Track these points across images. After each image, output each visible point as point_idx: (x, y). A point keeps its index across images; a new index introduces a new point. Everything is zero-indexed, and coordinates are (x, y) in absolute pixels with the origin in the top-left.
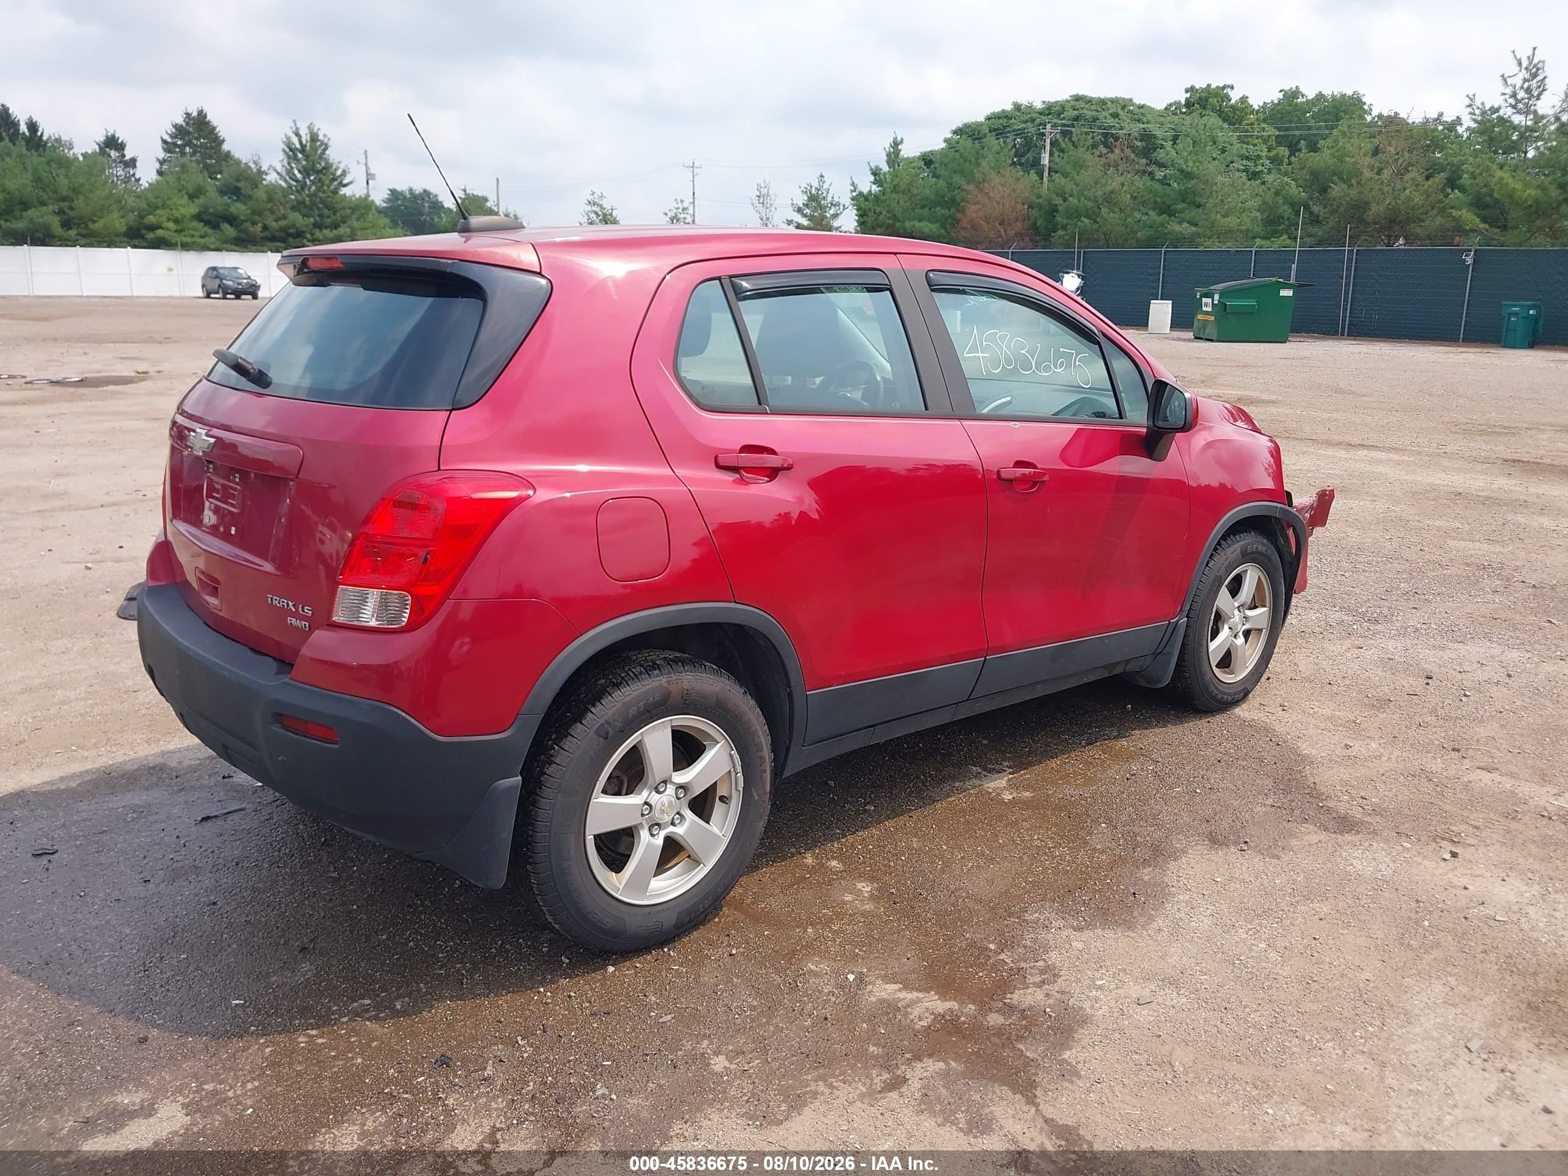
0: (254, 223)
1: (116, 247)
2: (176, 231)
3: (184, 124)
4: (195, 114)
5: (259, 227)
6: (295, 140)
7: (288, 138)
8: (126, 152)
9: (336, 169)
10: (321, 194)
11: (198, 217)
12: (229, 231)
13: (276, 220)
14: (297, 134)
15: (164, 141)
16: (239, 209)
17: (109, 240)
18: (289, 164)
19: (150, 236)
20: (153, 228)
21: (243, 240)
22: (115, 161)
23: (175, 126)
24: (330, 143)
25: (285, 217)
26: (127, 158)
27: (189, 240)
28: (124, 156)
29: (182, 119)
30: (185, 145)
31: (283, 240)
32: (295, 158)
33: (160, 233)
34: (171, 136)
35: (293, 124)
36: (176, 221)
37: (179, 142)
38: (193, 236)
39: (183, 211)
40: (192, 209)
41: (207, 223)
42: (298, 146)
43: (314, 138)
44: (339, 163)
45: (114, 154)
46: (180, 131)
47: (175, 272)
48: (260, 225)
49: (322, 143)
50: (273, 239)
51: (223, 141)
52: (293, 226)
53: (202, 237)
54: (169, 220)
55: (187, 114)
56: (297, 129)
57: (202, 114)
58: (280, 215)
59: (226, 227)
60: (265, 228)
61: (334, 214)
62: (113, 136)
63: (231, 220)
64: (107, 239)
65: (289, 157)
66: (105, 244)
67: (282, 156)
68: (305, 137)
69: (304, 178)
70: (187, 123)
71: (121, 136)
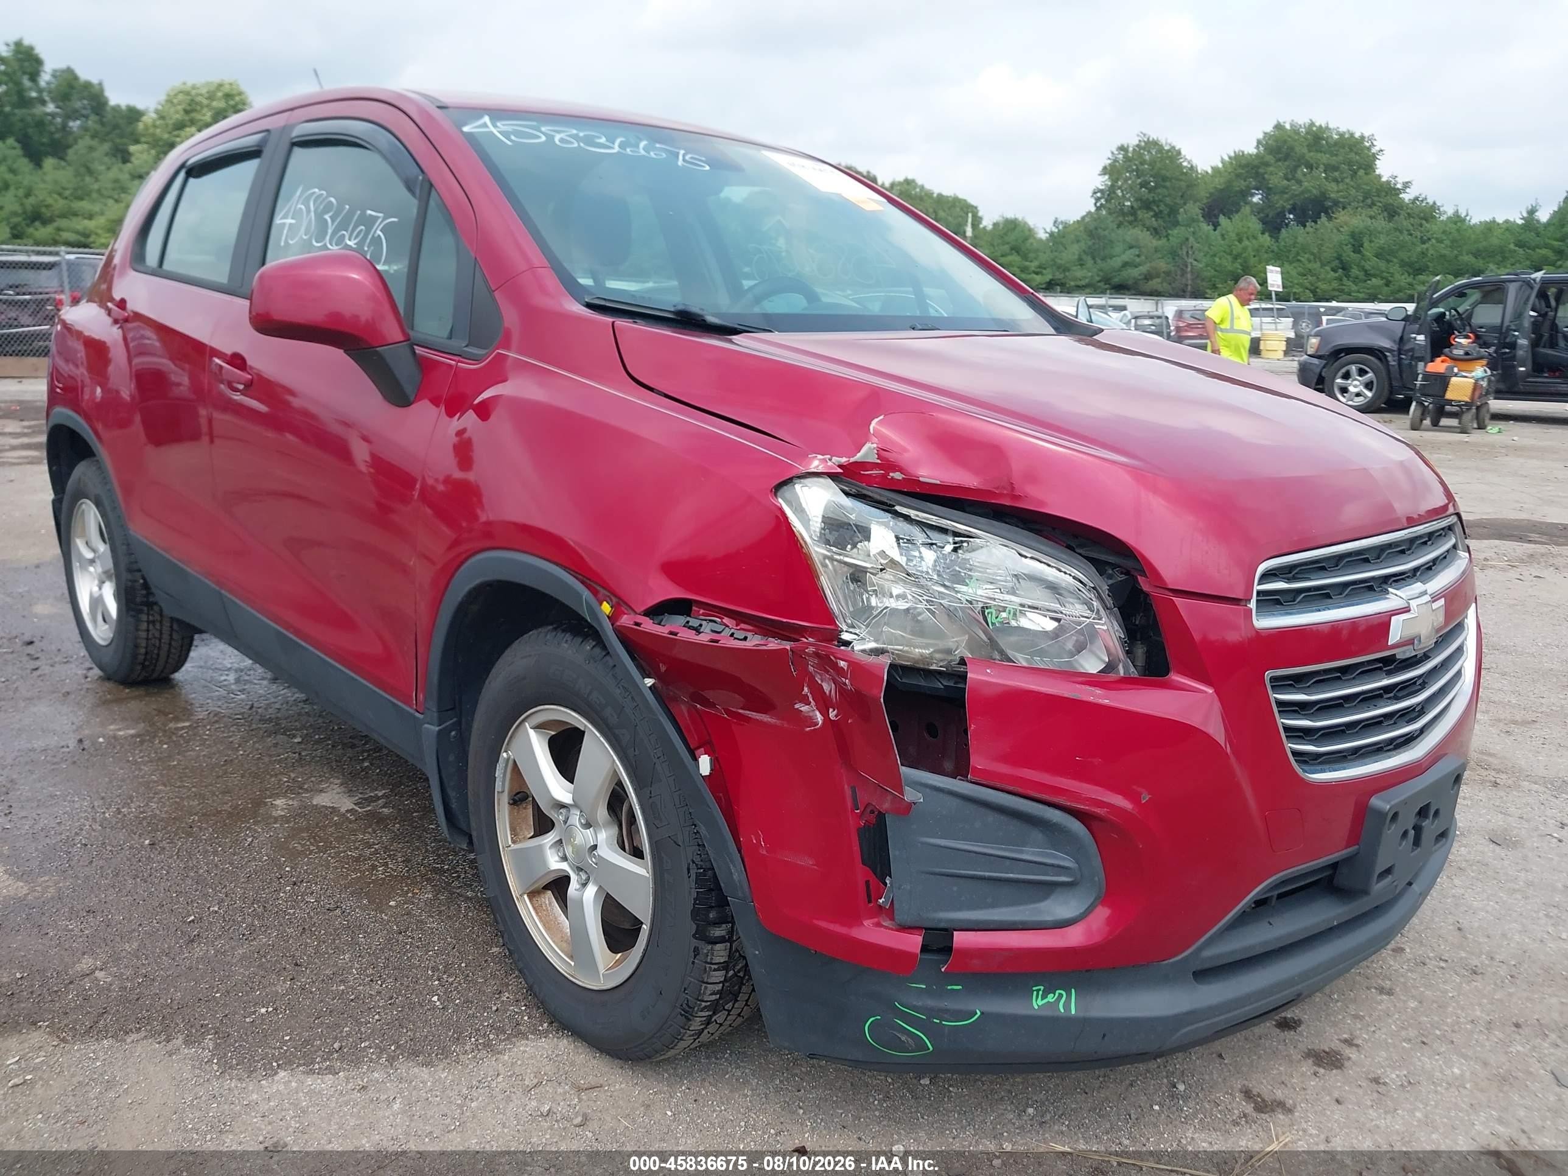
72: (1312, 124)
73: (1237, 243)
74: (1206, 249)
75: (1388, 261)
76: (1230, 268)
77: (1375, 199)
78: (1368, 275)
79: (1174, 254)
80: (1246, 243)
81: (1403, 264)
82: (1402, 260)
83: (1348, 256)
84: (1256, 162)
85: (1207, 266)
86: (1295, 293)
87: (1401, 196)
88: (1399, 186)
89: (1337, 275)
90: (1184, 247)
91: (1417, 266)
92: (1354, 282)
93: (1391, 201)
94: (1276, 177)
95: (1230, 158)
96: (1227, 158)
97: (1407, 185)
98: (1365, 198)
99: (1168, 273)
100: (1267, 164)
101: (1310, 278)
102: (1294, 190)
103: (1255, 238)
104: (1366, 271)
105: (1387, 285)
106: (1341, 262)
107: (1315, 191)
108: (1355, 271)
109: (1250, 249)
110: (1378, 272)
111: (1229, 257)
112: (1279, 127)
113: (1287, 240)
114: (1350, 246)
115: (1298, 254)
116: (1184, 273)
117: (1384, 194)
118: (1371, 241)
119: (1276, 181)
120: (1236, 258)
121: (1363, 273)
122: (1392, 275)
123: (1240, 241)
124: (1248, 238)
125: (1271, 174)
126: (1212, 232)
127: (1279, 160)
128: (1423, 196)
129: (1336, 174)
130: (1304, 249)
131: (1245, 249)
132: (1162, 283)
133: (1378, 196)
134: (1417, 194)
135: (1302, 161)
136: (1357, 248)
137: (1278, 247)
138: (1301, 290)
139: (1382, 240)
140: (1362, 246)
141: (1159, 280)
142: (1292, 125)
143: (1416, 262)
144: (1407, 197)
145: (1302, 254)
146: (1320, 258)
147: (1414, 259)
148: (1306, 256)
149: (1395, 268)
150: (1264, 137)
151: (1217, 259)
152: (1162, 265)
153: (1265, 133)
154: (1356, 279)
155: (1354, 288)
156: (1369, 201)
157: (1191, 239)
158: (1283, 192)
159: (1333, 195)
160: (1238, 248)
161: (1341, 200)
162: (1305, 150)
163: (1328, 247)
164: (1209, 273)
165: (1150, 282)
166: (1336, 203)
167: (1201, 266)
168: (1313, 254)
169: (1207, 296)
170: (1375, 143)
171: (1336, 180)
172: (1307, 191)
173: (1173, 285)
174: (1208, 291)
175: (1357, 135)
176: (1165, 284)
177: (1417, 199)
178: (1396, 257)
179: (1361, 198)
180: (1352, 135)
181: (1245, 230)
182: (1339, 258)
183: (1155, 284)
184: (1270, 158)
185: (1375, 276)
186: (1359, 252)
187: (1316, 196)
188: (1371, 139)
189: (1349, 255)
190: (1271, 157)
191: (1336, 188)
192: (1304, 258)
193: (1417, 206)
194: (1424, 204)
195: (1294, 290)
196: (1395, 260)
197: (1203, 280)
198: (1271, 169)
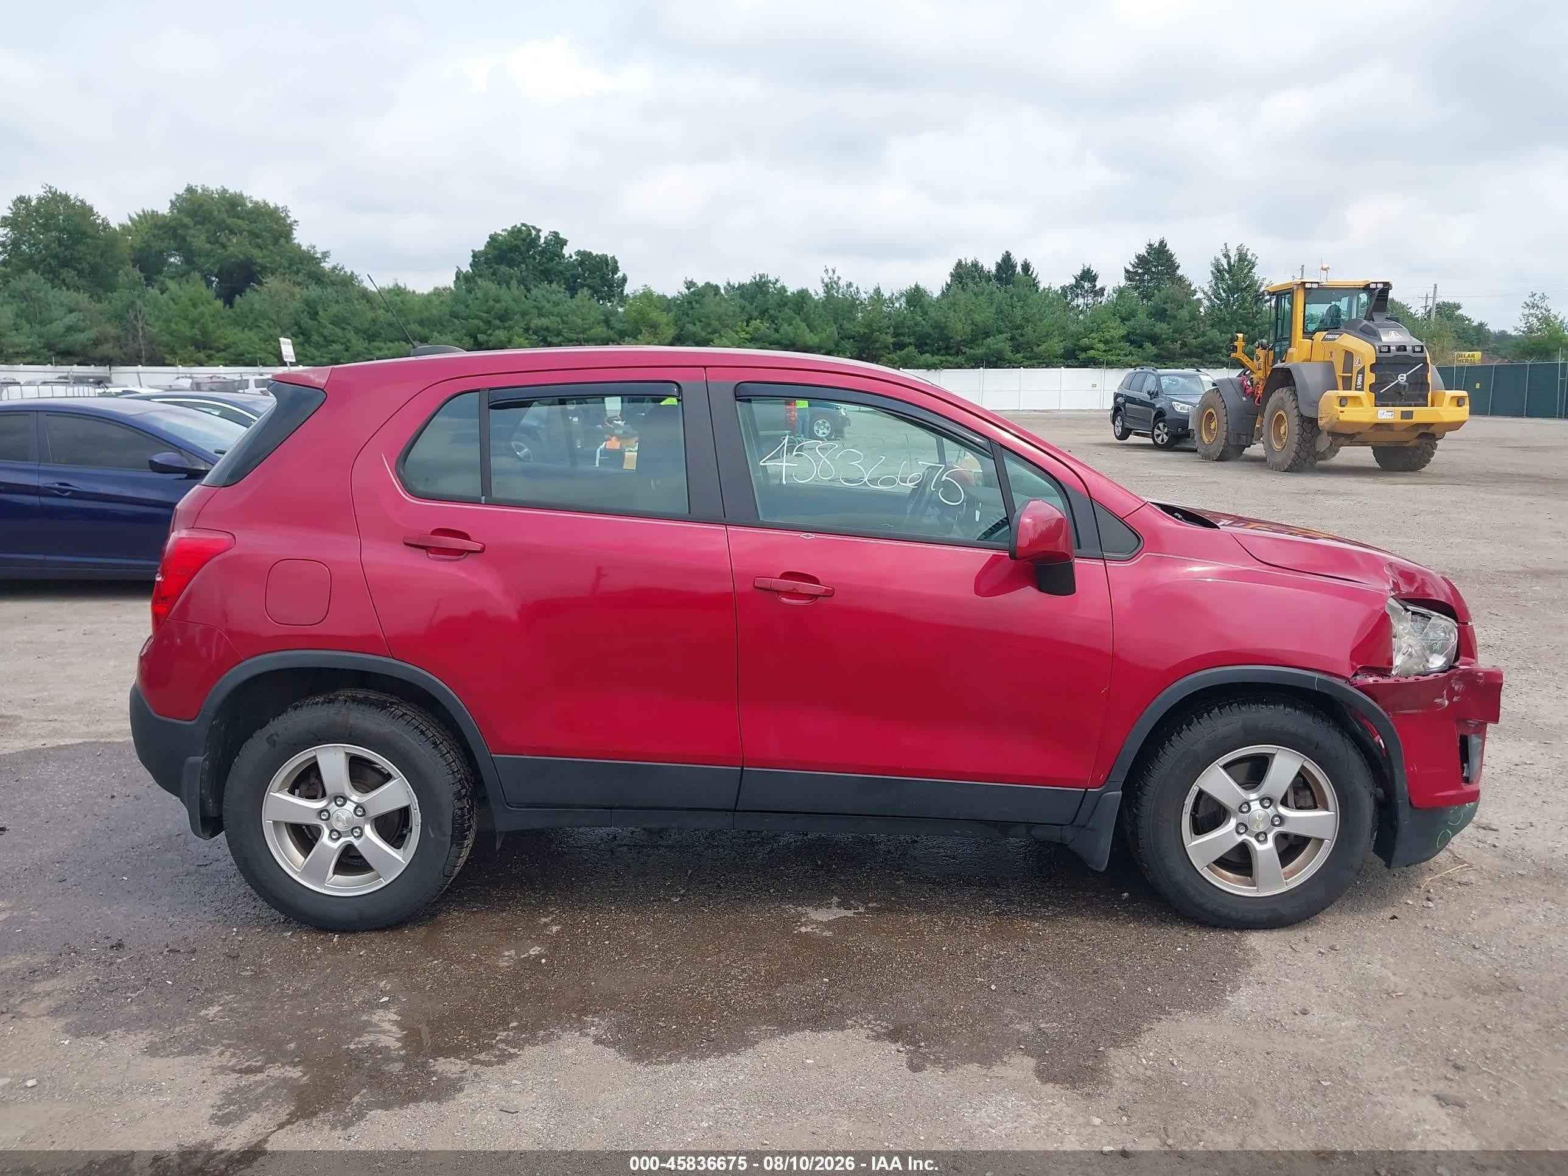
0: (1174, 341)
1: (1053, 367)
2: (1105, 351)
3: (1146, 255)
4: (1157, 245)
5: (1178, 345)
6: (1224, 262)
7: (1217, 260)
8: (1097, 283)
9: (1260, 287)
10: (1241, 311)
11: (1126, 338)
12: (1150, 349)
13: (1195, 338)
14: (1227, 256)
15: (1127, 271)
16: (1162, 328)
17: (1047, 362)
18: (1216, 284)
19: (1082, 356)
20: (1085, 349)
21: (1162, 357)
22: (1087, 291)
23: (1138, 257)
24: (1257, 261)
25: (1204, 334)
26: (1098, 288)
27: (1114, 358)
28: (1095, 286)
29: (1145, 250)
30: (1144, 274)
31: (1200, 356)
32: (1223, 279)
33: (1091, 353)
34: (1133, 266)
35: (1223, 247)
36: (1106, 342)
37: (1140, 271)
38: (1119, 355)
39: (1113, 333)
40: (1123, 331)
41: (1132, 342)
42: (1226, 267)
43: (1242, 257)
44: (1264, 279)
45: (1087, 285)
46: (1142, 261)
47: (1098, 388)
48: (1179, 342)
49: (1250, 262)
50: (1190, 355)
51: (1178, 267)
52: (1211, 342)
53: (1126, 355)
54: (1100, 341)
55: (1150, 245)
56: (1227, 251)
57: (1162, 244)
58: (1200, 332)
59: (1147, 345)
60: (1184, 344)
61: (1253, 330)
62: (1089, 269)
63: (1154, 340)
64: (1047, 361)
65: (1216, 278)
66: (1044, 365)
67: (1210, 277)
68: (1234, 259)
69: (1228, 296)
70: (1149, 253)
71: (1095, 270)
72: (225, 191)
73: (192, 309)
74: (157, 313)
75: (344, 329)
76: (189, 334)
77: (299, 266)
78: (328, 341)
79: (118, 317)
80: (202, 308)
81: (357, 331)
82: (355, 327)
83: (306, 323)
84: (173, 223)
85: (162, 330)
86: (260, 358)
87: (322, 265)
88: (319, 255)
89: (298, 340)
90: (130, 311)
91: (370, 332)
92: (316, 348)
93: (313, 269)
94: (199, 240)
95: (139, 216)
96: (135, 216)
97: (325, 255)
98: (290, 265)
99: (118, 339)
100: (186, 227)
101: (273, 343)
102: (220, 254)
103: (209, 303)
104: (325, 337)
105: (347, 350)
106: (300, 328)
107: (241, 257)
108: (315, 337)
109: (207, 315)
110: (336, 339)
111: (185, 322)
112: (190, 190)
113: (243, 306)
114: (305, 313)
115: (256, 320)
116: (135, 337)
117: (306, 262)
118: (326, 310)
119: (200, 244)
120: (193, 323)
121: (322, 339)
122: (349, 341)
123: (195, 306)
124: (203, 304)
125: (193, 236)
126: (159, 295)
127: (198, 223)
128: (341, 265)
129: (259, 241)
130: (264, 315)
131: (202, 314)
132: (113, 348)
133: (302, 263)
134: (335, 264)
135: (221, 226)
136: (314, 315)
137: (235, 313)
138: (265, 355)
139: (335, 309)
140: (317, 313)
141: (110, 345)
142: (203, 190)
143: (369, 329)
144: (327, 265)
145: (261, 321)
146: (279, 324)
147: (366, 326)
148: (266, 322)
149: (351, 335)
150: (177, 199)
151: (173, 326)
152: (111, 330)
153: (178, 195)
154: (317, 346)
155: (317, 353)
156: (294, 268)
157: (139, 302)
158: (208, 255)
159: (259, 261)
160: (194, 313)
161: (269, 265)
162: (225, 216)
163: (285, 314)
164: (166, 338)
165: (100, 347)
166: (264, 268)
167: (156, 330)
168: (272, 320)
169: (167, 362)
170: (289, 214)
171: (259, 246)
172: (233, 255)
173: (125, 350)
174: (167, 356)
175: (272, 205)
176: (116, 349)
177: (335, 268)
178: (349, 324)
179: (287, 265)
180: (266, 204)
181: (198, 295)
182: (297, 324)
183: (106, 349)
184: (187, 220)
185: (333, 341)
186: (315, 319)
187: (241, 261)
188: (285, 210)
189: (306, 321)
190: (189, 219)
191: (261, 255)
192: (264, 324)
193: (337, 275)
194: (342, 273)
195: (259, 356)
196: (349, 328)
197: (160, 344)
198: (192, 232)
